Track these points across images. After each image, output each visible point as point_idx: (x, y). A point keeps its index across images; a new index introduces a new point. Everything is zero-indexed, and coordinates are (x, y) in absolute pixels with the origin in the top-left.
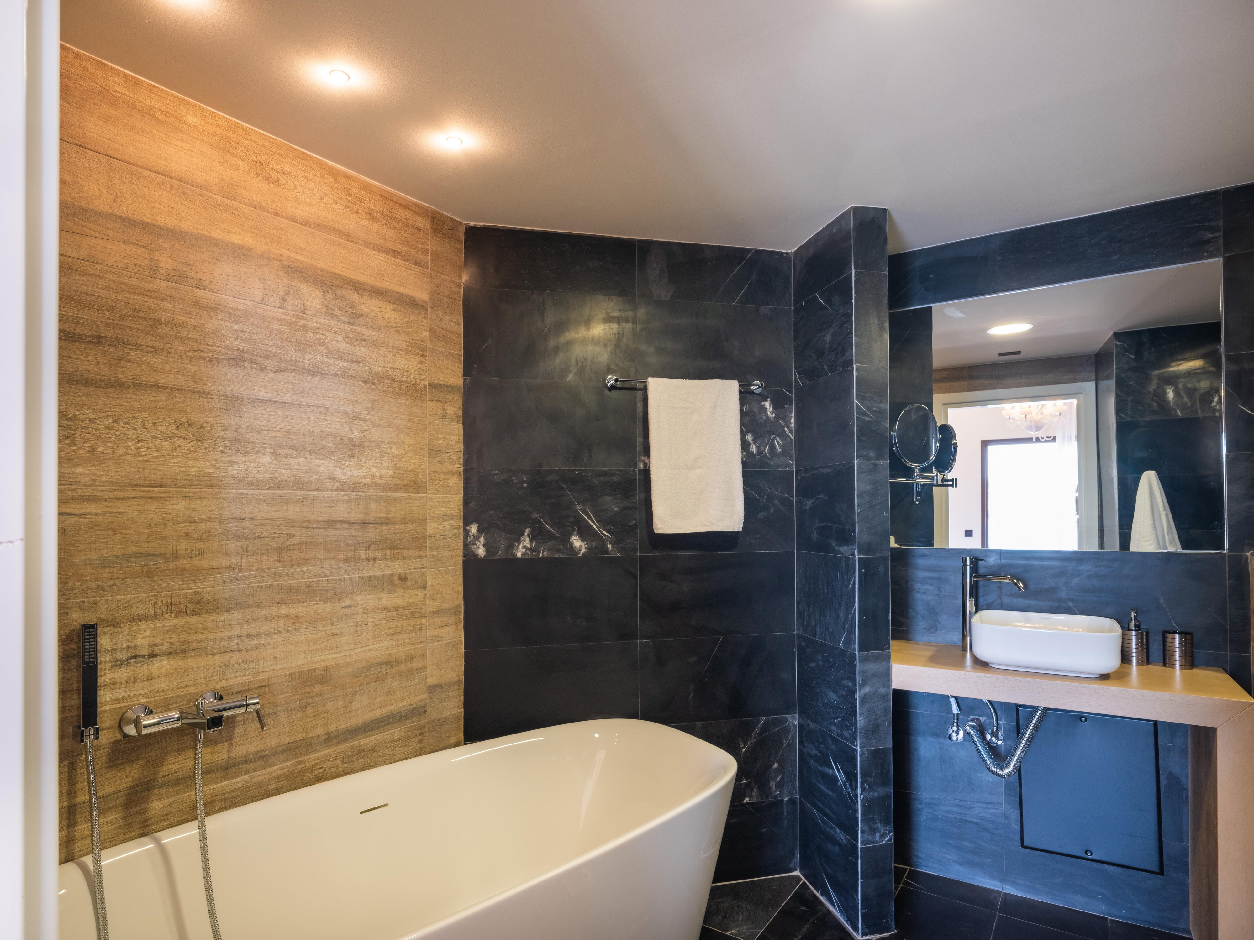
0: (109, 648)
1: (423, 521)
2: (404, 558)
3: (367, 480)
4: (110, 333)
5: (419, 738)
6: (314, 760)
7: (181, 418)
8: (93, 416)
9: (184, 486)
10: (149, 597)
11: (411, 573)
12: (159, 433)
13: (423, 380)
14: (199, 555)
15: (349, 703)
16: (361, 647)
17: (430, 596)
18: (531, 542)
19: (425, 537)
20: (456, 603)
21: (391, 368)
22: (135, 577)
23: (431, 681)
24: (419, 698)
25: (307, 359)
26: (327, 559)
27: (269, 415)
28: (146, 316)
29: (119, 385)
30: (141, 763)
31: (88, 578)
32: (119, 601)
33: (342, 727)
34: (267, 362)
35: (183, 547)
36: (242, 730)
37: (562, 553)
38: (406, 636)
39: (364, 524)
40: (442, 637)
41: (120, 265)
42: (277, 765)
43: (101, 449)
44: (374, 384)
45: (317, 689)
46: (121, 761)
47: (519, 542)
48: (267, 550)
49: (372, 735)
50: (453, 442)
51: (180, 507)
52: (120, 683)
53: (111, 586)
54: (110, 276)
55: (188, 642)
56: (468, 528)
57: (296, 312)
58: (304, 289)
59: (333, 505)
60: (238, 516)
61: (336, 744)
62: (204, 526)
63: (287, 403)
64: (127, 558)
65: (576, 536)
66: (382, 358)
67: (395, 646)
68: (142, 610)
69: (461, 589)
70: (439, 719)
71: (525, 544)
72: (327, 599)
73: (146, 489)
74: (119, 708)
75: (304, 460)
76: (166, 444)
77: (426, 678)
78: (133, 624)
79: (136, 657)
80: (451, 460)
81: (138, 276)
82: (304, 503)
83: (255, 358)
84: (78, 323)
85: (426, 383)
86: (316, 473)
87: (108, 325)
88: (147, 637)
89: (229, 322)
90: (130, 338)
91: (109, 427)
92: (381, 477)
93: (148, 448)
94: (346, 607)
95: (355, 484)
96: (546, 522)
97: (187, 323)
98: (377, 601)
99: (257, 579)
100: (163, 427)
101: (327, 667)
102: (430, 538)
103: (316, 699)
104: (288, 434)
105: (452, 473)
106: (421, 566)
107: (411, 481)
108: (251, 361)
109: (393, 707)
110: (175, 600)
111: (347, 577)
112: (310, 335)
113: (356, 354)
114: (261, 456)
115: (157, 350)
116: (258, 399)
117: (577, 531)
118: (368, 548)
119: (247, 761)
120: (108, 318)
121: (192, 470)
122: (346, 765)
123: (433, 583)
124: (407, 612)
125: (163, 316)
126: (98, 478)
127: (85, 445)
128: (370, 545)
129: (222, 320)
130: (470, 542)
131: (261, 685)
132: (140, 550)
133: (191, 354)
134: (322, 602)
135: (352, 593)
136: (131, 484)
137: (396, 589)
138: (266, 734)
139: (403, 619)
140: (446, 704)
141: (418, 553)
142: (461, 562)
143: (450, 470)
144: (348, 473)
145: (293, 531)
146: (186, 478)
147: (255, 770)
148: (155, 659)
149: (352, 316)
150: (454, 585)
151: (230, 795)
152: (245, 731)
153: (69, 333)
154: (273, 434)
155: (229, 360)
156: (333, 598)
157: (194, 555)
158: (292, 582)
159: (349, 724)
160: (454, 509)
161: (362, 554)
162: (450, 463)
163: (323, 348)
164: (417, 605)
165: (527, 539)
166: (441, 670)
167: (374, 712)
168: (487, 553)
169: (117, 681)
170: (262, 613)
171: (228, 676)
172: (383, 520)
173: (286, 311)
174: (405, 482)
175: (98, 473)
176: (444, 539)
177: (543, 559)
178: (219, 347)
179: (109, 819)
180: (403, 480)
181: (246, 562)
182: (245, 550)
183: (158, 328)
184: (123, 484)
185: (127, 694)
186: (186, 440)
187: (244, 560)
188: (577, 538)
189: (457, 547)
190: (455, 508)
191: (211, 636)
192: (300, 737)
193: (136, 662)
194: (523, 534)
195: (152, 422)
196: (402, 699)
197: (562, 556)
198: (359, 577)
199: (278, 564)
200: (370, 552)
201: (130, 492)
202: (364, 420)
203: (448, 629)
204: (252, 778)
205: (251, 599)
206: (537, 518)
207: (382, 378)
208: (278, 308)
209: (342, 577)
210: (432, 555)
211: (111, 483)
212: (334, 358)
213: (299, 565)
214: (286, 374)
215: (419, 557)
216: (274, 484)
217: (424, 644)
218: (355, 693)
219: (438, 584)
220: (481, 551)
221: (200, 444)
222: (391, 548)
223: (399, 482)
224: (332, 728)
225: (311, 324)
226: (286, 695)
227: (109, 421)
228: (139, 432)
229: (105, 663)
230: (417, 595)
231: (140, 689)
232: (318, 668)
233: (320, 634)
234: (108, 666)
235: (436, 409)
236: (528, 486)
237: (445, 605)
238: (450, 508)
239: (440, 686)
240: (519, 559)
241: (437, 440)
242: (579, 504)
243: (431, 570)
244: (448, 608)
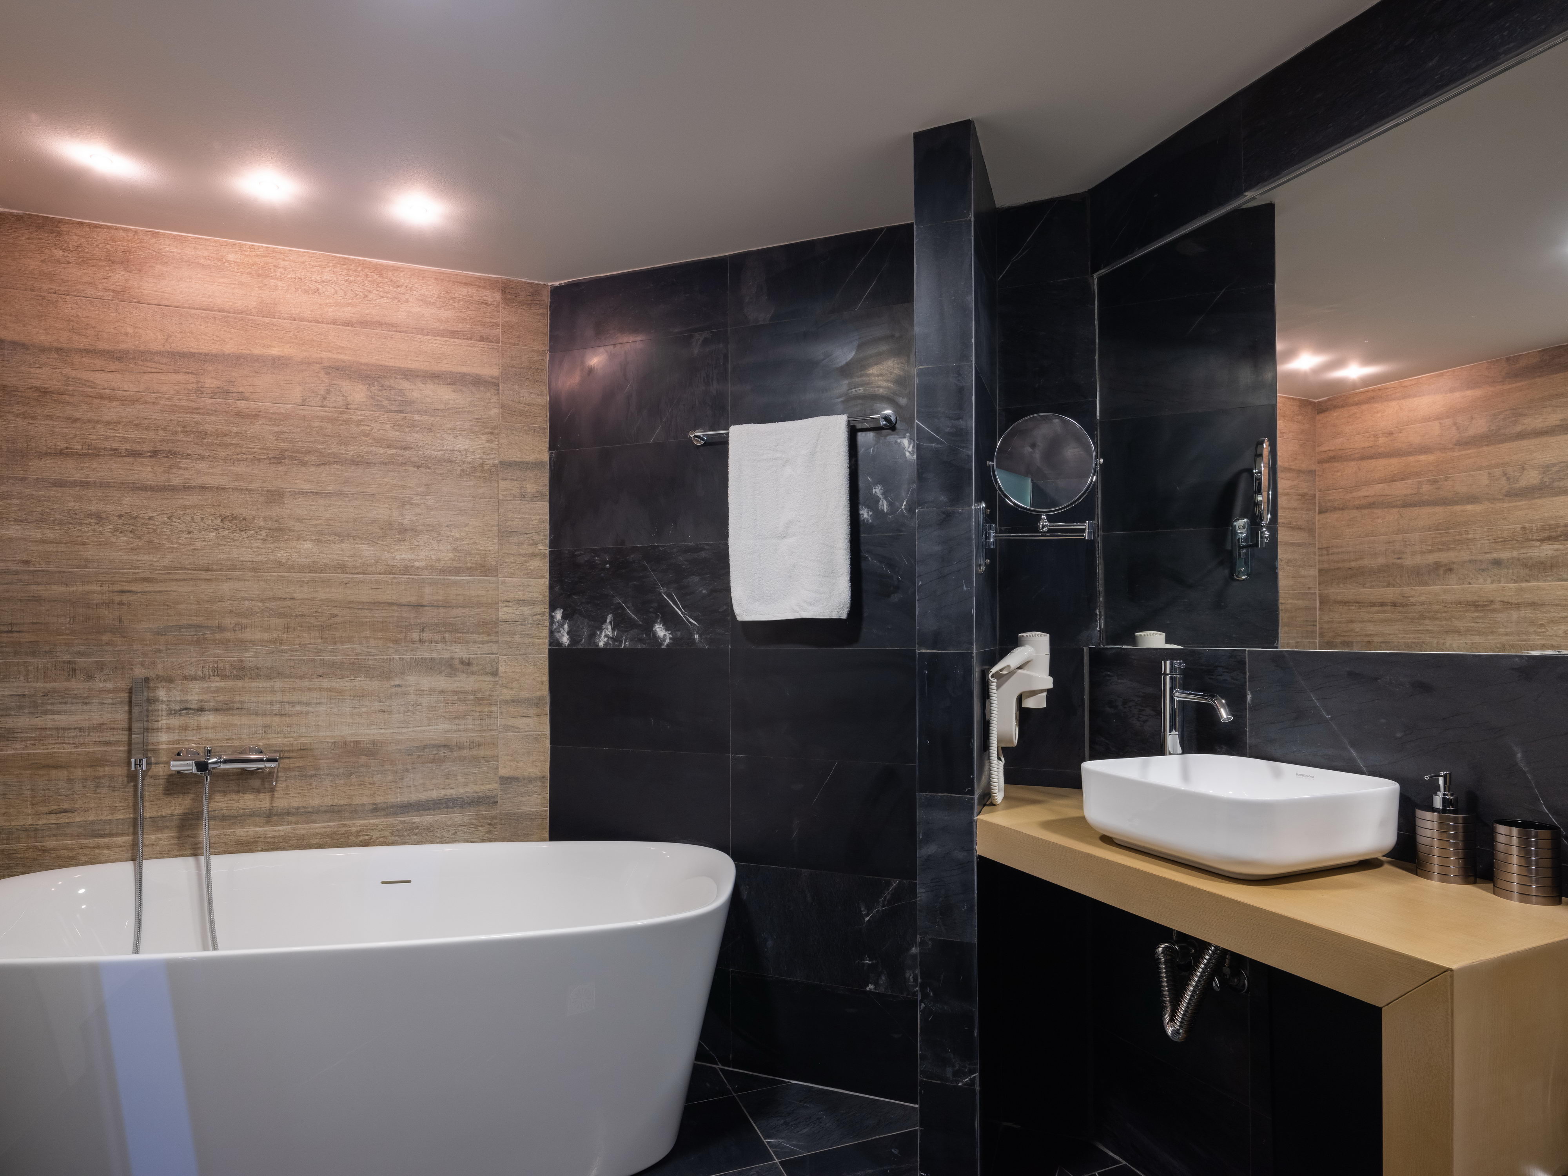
0: (165, 699)
1: (494, 605)
2: (468, 642)
3: (421, 563)
4: (165, 447)
5: (489, 828)
6: (360, 826)
7: (225, 512)
8: (151, 514)
9: (228, 570)
10: (198, 661)
11: (477, 658)
12: (206, 526)
13: (493, 459)
14: (242, 628)
15: (400, 779)
16: (413, 727)
17: (503, 684)
19: (496, 622)
20: (539, 694)
21: (450, 451)
22: (187, 644)
23: (502, 772)
24: (490, 787)
25: (350, 451)
26: (374, 638)
27: (311, 505)
28: (194, 430)
29: (172, 489)
30: (191, 796)
31: (148, 642)
32: (173, 662)
33: (392, 800)
34: (307, 458)
35: (228, 621)
36: (284, 785)
37: (644, 644)
38: (470, 721)
39: (417, 606)
40: (518, 728)
41: (172, 391)
42: (319, 823)
43: (157, 540)
44: (430, 468)
45: (362, 760)
46: (175, 792)
48: (309, 627)
49: (428, 815)
50: (535, 522)
51: (226, 587)
52: (174, 729)
53: (166, 650)
54: (164, 402)
55: (233, 702)
56: (553, 614)
57: (339, 408)
58: (347, 386)
59: (381, 587)
60: (280, 596)
61: (384, 815)
62: (247, 604)
63: (329, 493)
64: (179, 628)
65: (660, 624)
66: (439, 441)
67: (456, 731)
68: (192, 671)
69: (546, 679)
70: (514, 814)
72: (373, 677)
73: (195, 572)
74: (173, 748)
75: (347, 545)
76: (212, 535)
77: (497, 768)
78: (184, 682)
79: (187, 709)
80: (531, 542)
81: (187, 398)
82: (348, 585)
83: (295, 455)
84: (138, 443)
85: (497, 462)
86: (361, 558)
87: (162, 441)
88: (197, 694)
89: (269, 425)
90: (181, 450)
91: (164, 523)
92: (438, 561)
93: (196, 539)
94: (396, 686)
95: (406, 567)
96: (628, 607)
97: (230, 431)
98: (433, 683)
99: (298, 653)
100: (210, 521)
101: (374, 741)
102: (502, 623)
103: (362, 770)
104: (330, 521)
105: (533, 555)
106: (491, 652)
107: (476, 564)
108: (291, 458)
109: (453, 791)
110: (221, 665)
111: (397, 657)
112: (354, 428)
113: (407, 440)
114: (302, 542)
115: (204, 457)
116: (299, 492)
117: (661, 619)
118: (423, 631)
119: (288, 814)
120: (163, 436)
121: (235, 556)
122: (396, 838)
123: (507, 670)
124: (471, 697)
125: (209, 428)
126: (155, 564)
127: (145, 538)
128: (424, 627)
129: (263, 424)
130: (555, 629)
131: (302, 748)
132: (191, 622)
133: (234, 457)
134: (368, 679)
135: (403, 673)
136: (181, 568)
137: (457, 674)
138: (308, 793)
139: (467, 705)
140: (524, 799)
141: (486, 638)
142: (547, 651)
143: (531, 552)
144: (398, 557)
145: (335, 611)
146: (229, 563)
147: (297, 823)
148: (203, 713)
149: (401, 404)
150: (537, 675)
151: (273, 840)
152: (287, 786)
153: (132, 451)
154: (314, 522)
155: (270, 459)
156: (380, 676)
157: (237, 629)
158: (335, 658)
159: (399, 799)
160: (536, 594)
161: (415, 636)
162: (531, 545)
163: (368, 438)
164: (485, 691)
166: (518, 763)
167: (429, 792)
168: (570, 641)
169: (172, 726)
170: (304, 683)
171: (270, 736)
172: (440, 604)
173: (327, 409)
174: (469, 565)
175: (155, 560)
176: (522, 624)
177: (625, 649)
178: (260, 448)
179: (166, 835)
180: (466, 563)
181: (287, 637)
182: (286, 626)
183: (204, 439)
184: (176, 568)
185: (180, 738)
186: (230, 531)
187: (285, 635)
188: (660, 626)
189: (541, 635)
190: (537, 592)
191: (253, 699)
192: (345, 801)
193: (187, 714)
195: (199, 517)
196: (466, 785)
197: (644, 647)
198: (411, 658)
199: (320, 641)
200: (424, 634)
201: (181, 574)
202: (417, 504)
203: (528, 720)
204: (294, 829)
205: (292, 670)
207: (439, 461)
208: (319, 407)
209: (391, 657)
210: (506, 641)
211: (165, 567)
212: (381, 447)
213: (342, 643)
214: (328, 467)
215: (488, 642)
216: (315, 568)
217: (494, 733)
218: (407, 770)
219: (514, 672)
220: (565, 640)
221: (243, 534)
222: (450, 632)
223: (461, 565)
224: (380, 799)
225: (355, 418)
226: (328, 761)
227: (164, 518)
228: (189, 526)
229: (162, 711)
230: (485, 681)
231: (191, 736)
232: (364, 741)
233: (365, 709)
234: (164, 713)
235: (510, 488)
236: (610, 567)
237: (524, 695)
238: (528, 592)
239: (516, 779)
240: (601, 649)
241: (512, 521)
242: (663, 587)
243: (504, 657)
244: (528, 698)
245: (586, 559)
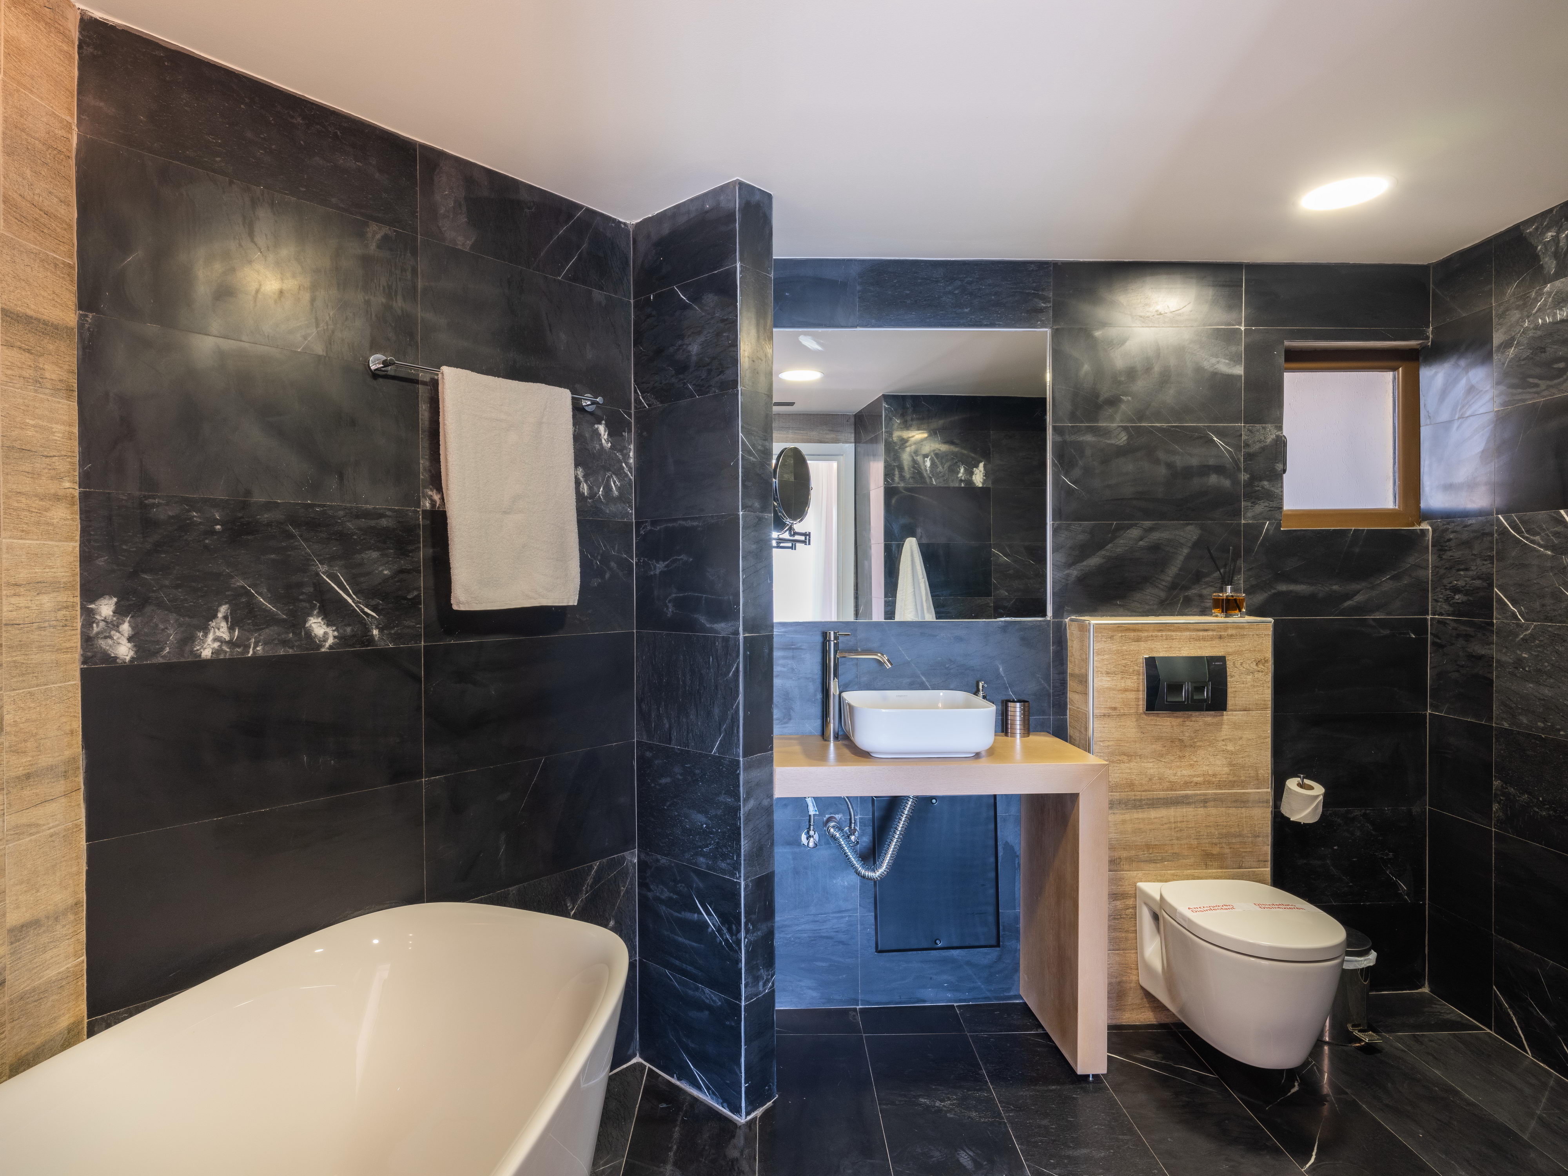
17: (10, 747)
18: (231, 629)
20: (68, 753)
23: (15, 917)
37: (292, 648)
40: (38, 825)
47: (206, 630)
50: (58, 436)
56: (92, 606)
65: (318, 616)
69: (77, 725)
70: (35, 989)
71: (218, 634)
80: (53, 472)
96: (260, 594)
102: (9, 628)
105: (57, 498)
117: (319, 608)
123: (17, 719)
130: (98, 633)
140: (48, 955)
142: (78, 674)
143: (53, 491)
150: (64, 719)
160: (62, 570)
162: (52, 478)
165: (223, 624)
166: (38, 892)
168: (136, 652)
176: (40, 628)
177: (255, 659)
188: (320, 620)
189: (68, 645)
190: (63, 567)
194: (215, 616)
197: (291, 651)
203: (51, 808)
206: (243, 587)
210: (15, 662)
219: (27, 721)
220: (124, 651)
235: (19, 365)
236: (224, 531)
237: (45, 760)
238: (51, 567)
239: (35, 923)
240: (207, 662)
241: (22, 429)
242: (322, 564)
243: (12, 693)
244: (52, 766)
245: (170, 513)
